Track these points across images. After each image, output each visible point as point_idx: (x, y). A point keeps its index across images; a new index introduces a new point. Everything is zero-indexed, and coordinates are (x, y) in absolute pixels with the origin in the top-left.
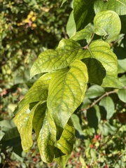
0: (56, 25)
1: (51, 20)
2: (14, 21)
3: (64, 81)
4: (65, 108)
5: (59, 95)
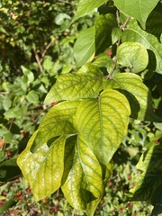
0: (25, 39)
1: (18, 31)
3: (99, 112)
4: (107, 143)
5: (97, 128)
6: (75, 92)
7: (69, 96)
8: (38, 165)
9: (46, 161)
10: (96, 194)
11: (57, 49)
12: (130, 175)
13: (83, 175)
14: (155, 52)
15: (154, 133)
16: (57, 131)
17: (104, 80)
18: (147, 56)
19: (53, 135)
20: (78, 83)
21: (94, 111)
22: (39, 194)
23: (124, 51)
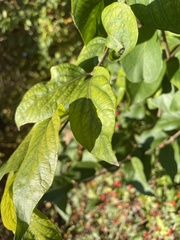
2: (60, 16)
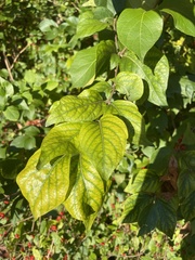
3: (101, 134)
4: (108, 161)
5: (100, 149)
6: (77, 115)
7: (71, 118)
8: (40, 183)
9: (49, 178)
10: (95, 208)
11: (34, 56)
12: (114, 205)
13: (85, 190)
14: (149, 82)
15: (141, 159)
16: (61, 150)
17: (104, 105)
18: (142, 87)
19: (57, 154)
20: (80, 106)
21: (96, 134)
22: (41, 210)
23: (122, 79)
